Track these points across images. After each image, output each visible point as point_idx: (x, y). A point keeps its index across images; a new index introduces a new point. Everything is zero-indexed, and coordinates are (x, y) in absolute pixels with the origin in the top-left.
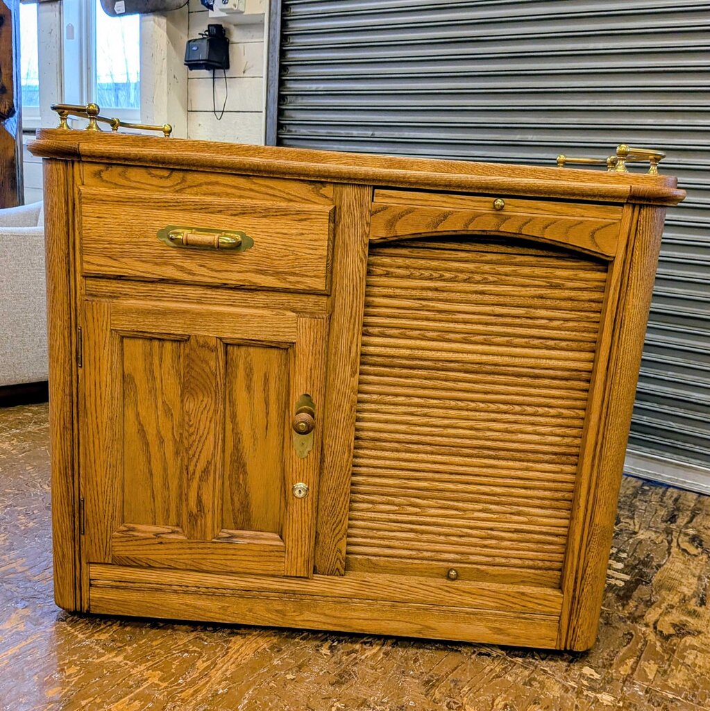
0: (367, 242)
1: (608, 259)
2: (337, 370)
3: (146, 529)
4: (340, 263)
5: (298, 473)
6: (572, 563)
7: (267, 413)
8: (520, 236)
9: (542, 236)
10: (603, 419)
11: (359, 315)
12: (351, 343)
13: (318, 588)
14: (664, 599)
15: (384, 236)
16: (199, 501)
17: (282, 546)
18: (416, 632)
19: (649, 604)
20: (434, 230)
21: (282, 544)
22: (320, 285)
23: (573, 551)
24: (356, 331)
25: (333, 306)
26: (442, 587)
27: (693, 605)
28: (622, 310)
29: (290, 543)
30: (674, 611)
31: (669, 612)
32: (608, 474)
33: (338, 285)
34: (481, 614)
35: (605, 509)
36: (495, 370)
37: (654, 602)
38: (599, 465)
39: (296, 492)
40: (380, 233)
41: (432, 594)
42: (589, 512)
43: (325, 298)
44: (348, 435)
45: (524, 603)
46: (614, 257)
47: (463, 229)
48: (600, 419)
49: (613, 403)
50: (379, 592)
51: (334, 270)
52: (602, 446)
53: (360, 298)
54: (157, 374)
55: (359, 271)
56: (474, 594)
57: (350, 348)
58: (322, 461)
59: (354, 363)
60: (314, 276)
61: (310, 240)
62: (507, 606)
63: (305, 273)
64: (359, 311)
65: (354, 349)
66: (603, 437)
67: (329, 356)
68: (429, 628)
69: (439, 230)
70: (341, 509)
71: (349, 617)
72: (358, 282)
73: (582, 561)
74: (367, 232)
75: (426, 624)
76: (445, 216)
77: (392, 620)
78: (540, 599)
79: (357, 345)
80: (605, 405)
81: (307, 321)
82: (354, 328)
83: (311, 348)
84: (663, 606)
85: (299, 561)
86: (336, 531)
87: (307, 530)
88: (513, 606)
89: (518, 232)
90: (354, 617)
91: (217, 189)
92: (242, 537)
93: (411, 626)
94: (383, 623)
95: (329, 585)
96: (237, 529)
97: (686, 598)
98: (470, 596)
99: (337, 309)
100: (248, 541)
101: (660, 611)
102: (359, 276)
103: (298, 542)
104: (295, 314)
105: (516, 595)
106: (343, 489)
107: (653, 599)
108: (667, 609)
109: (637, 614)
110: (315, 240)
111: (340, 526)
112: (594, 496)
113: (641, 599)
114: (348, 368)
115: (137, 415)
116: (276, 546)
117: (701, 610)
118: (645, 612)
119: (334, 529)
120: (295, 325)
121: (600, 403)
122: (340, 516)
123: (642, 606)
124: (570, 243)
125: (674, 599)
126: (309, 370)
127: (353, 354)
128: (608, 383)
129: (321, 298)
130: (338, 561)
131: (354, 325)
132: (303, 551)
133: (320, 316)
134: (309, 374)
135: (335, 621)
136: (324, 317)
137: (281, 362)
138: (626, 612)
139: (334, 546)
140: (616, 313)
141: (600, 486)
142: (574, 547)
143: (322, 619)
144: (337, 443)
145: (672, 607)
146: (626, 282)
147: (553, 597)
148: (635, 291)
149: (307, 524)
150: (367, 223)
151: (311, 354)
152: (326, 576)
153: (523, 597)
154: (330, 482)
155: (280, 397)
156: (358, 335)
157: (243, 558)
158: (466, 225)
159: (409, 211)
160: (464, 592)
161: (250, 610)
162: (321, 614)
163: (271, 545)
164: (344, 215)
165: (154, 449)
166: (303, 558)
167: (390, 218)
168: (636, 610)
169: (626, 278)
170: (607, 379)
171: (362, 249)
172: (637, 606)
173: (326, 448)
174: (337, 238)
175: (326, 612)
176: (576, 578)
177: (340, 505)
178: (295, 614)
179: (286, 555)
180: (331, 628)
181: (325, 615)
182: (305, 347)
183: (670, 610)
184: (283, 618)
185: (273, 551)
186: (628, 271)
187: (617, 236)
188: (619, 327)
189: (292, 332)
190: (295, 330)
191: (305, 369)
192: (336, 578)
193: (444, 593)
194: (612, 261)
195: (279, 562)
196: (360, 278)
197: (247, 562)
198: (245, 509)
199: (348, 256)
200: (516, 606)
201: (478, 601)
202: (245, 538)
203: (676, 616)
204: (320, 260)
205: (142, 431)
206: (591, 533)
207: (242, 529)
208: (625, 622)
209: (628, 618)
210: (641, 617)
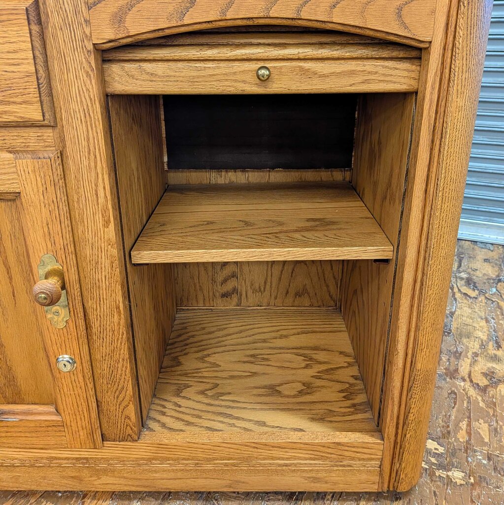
0: (90, 47)
1: (422, 45)
2: (85, 221)
4: (60, 81)
5: (58, 345)
6: (392, 411)
7: (11, 278)
8: (300, 22)
9: (328, 20)
10: (422, 252)
11: (99, 150)
12: (96, 185)
13: (112, 455)
14: (467, 347)
15: (112, 37)
17: (59, 421)
18: (226, 486)
19: (458, 355)
20: (179, 24)
21: (58, 418)
22: (34, 113)
23: (393, 399)
24: (99, 171)
25: (63, 140)
26: (249, 444)
27: (491, 349)
28: (442, 114)
29: (68, 417)
30: (479, 359)
31: (476, 360)
32: (431, 314)
33: (63, 111)
34: (295, 465)
35: (427, 352)
37: (461, 352)
38: (419, 306)
39: (61, 366)
40: (106, 33)
41: (239, 451)
42: (409, 356)
43: (50, 130)
44: (114, 295)
45: (340, 453)
46: (430, 42)
47: (220, 18)
48: (419, 252)
49: (434, 233)
50: (179, 453)
51: (54, 92)
52: (422, 284)
53: (96, 126)
55: (88, 90)
56: (284, 448)
57: (96, 191)
58: (88, 327)
59: (105, 210)
60: (24, 102)
61: (8, 52)
62: (322, 456)
63: (12, 100)
64: (98, 144)
65: (101, 193)
66: (423, 273)
67: (71, 204)
68: (240, 482)
69: (186, 22)
70: (121, 376)
71: (152, 478)
72: (90, 105)
73: (403, 406)
74: (88, 34)
75: (235, 479)
77: (198, 478)
78: (358, 447)
79: (104, 188)
80: (424, 237)
81: (29, 164)
82: (96, 167)
83: (42, 197)
84: (470, 354)
85: (81, 434)
86: (120, 399)
87: (83, 403)
88: (329, 456)
89: (295, 16)
90: (156, 478)
92: (14, 413)
93: (219, 482)
94: (188, 481)
95: (122, 451)
96: (8, 403)
97: (484, 343)
98: (281, 450)
99: (68, 143)
100: (20, 417)
101: (469, 361)
102: (90, 96)
103: (75, 415)
104: (11, 155)
105: (331, 445)
106: (120, 354)
107: (459, 350)
108: (473, 359)
109: (452, 368)
110: (15, 52)
111: (123, 392)
112: (415, 339)
113: (450, 351)
114: (99, 217)
116: (53, 421)
117: (499, 353)
118: (457, 364)
119: (118, 397)
120: (14, 169)
121: (417, 234)
122: (122, 382)
123: (452, 359)
124: (369, 27)
125: (475, 346)
126: (45, 224)
127: (101, 200)
128: (428, 209)
129: (44, 130)
130: (128, 427)
131: (96, 163)
132: (84, 424)
133: (46, 155)
134: (46, 230)
135: (137, 483)
136: (51, 155)
137: (12, 216)
138: (442, 368)
139: (120, 413)
140: (436, 119)
141: (421, 328)
142: (393, 394)
143: (122, 481)
144: (102, 306)
145: (476, 355)
146: (447, 76)
147: (373, 445)
148: (459, 87)
149: (81, 398)
150: (86, 21)
151: (43, 205)
152: (118, 443)
153: (340, 447)
154: (102, 349)
155: (22, 258)
156: (103, 174)
157: (19, 434)
158: (224, 13)
160: (273, 447)
161: (44, 478)
162: (119, 477)
163: (46, 421)
164: (52, 12)
166: (85, 431)
167: (115, 10)
168: (449, 365)
169: (447, 71)
170: (425, 205)
171: (85, 58)
172: (449, 359)
173: (89, 311)
174: (48, 47)
175: (125, 475)
176: (397, 424)
177: (119, 372)
178: (93, 479)
179: (66, 430)
180: (133, 489)
181: (125, 478)
182: (32, 196)
183: (476, 358)
184: (80, 483)
185: (50, 426)
186: (449, 60)
187: (433, 12)
188: (439, 137)
189: (13, 179)
190: (15, 176)
191: (39, 223)
192: (129, 443)
193: (251, 449)
194: (426, 49)
195: (59, 436)
196: (91, 99)
197: (24, 439)
198: (11, 383)
199: (68, 70)
200: (332, 456)
201: (290, 454)
202: (17, 414)
203: (483, 365)
204: (26, 79)
206: (412, 378)
207: (15, 403)
208: (445, 379)
209: (446, 374)
210: (456, 370)
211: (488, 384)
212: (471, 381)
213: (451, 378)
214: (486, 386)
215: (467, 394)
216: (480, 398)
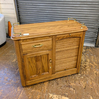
3: (33, 76)
5: (50, 66)
9: (74, 37)
16: (39, 72)
21: (49, 73)
30: (84, 64)
36: (69, 50)
40: (57, 40)
46: (81, 37)
54: (33, 60)
58: (52, 64)
73: (78, 65)
76: (64, 37)
81: (50, 51)
85: (51, 74)
86: (54, 70)
89: (72, 37)
91: (38, 39)
104: (48, 50)
110: (50, 43)
115: (31, 65)
125: (83, 62)
154: (53, 66)
158: (66, 37)
159: (60, 37)
165: (33, 68)
167: (58, 38)
171: (55, 42)
182: (50, 54)
187: (82, 35)
192: (54, 74)
205: (31, 67)
212: (83, 67)
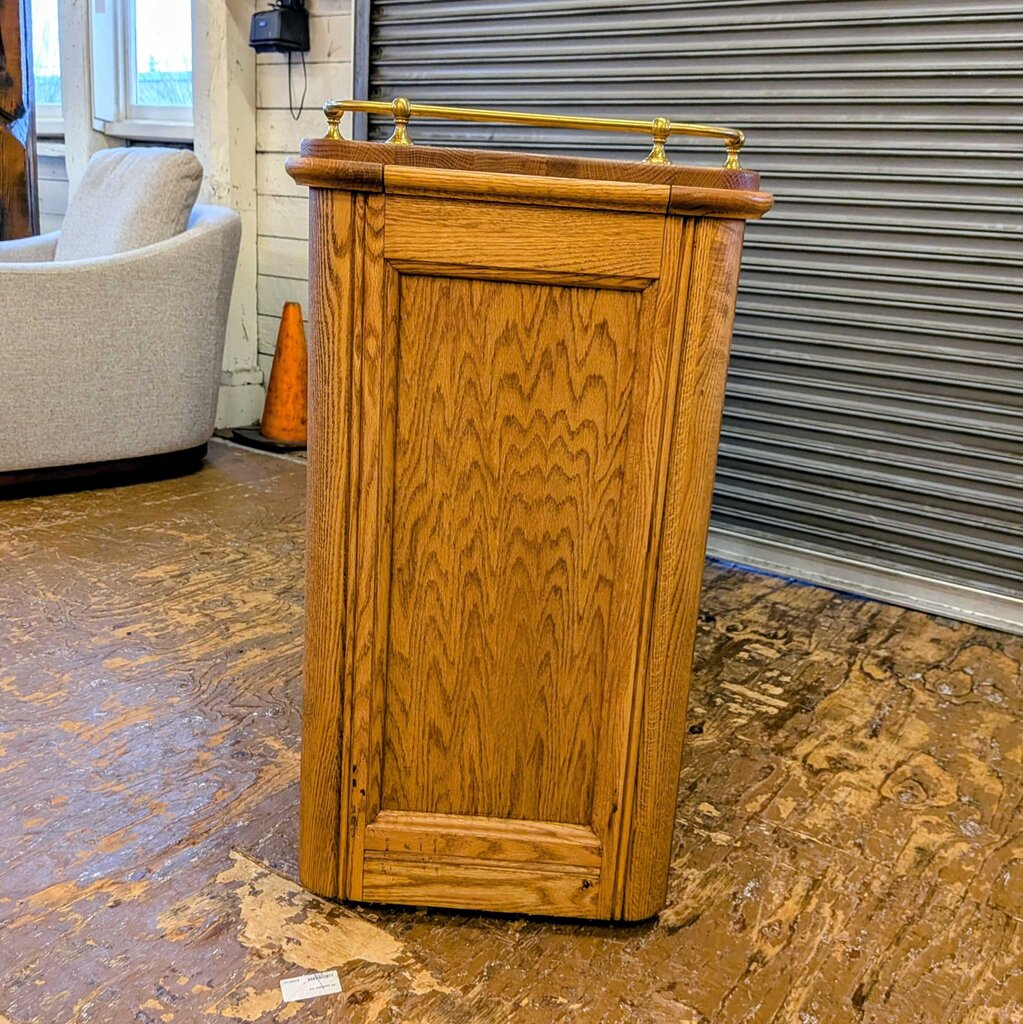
14: (825, 729)
19: (804, 734)
27: (861, 736)
30: (835, 743)
31: (827, 744)
37: (811, 732)
84: (822, 738)
97: (855, 728)
101: (817, 743)
107: (811, 729)
108: (825, 741)
109: (785, 745)
113: (796, 729)
117: (869, 742)
118: (797, 743)
123: (794, 736)
125: (837, 729)
138: (772, 743)
145: (833, 738)
168: (785, 741)
172: (787, 736)
183: (830, 742)
203: (835, 749)
208: (768, 754)
209: (773, 750)
210: (790, 749)
211: (828, 767)
212: (804, 761)
213: (776, 755)
214: (822, 770)
215: (788, 772)
216: (804, 779)
